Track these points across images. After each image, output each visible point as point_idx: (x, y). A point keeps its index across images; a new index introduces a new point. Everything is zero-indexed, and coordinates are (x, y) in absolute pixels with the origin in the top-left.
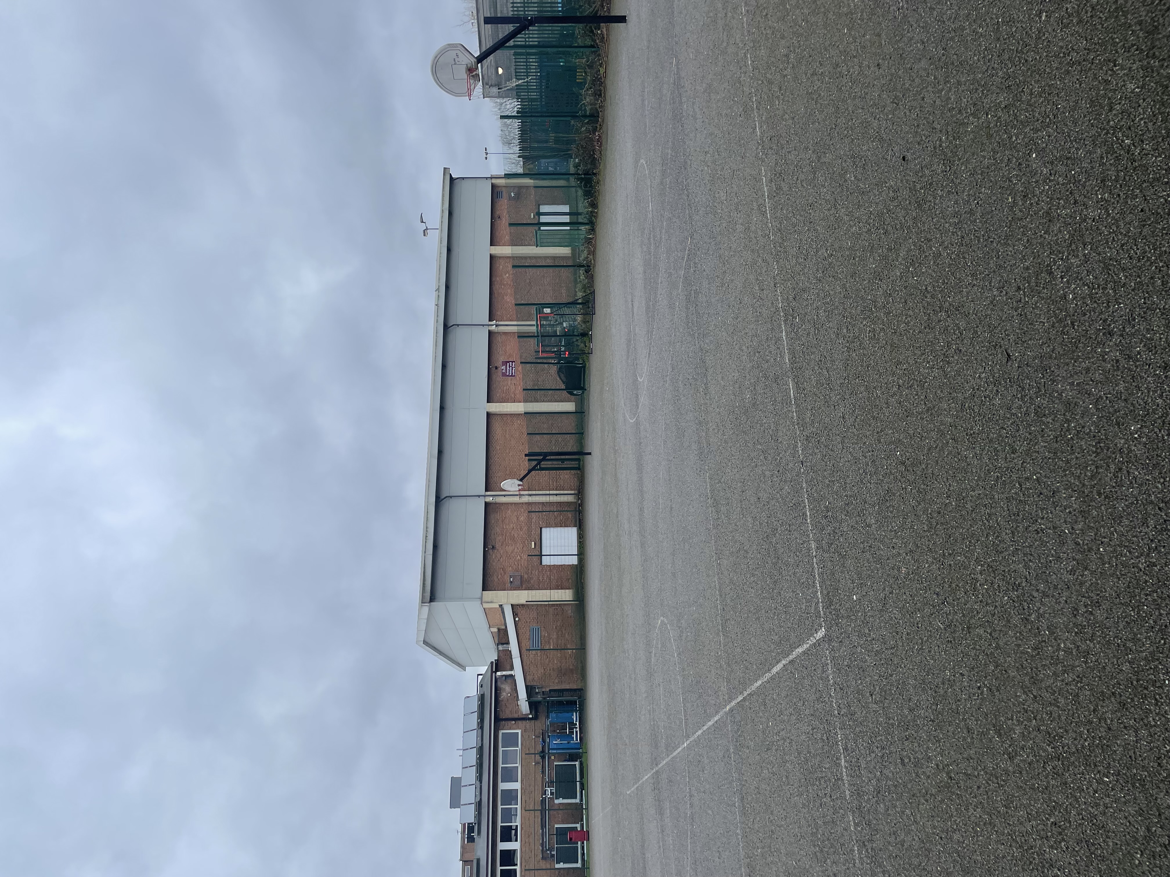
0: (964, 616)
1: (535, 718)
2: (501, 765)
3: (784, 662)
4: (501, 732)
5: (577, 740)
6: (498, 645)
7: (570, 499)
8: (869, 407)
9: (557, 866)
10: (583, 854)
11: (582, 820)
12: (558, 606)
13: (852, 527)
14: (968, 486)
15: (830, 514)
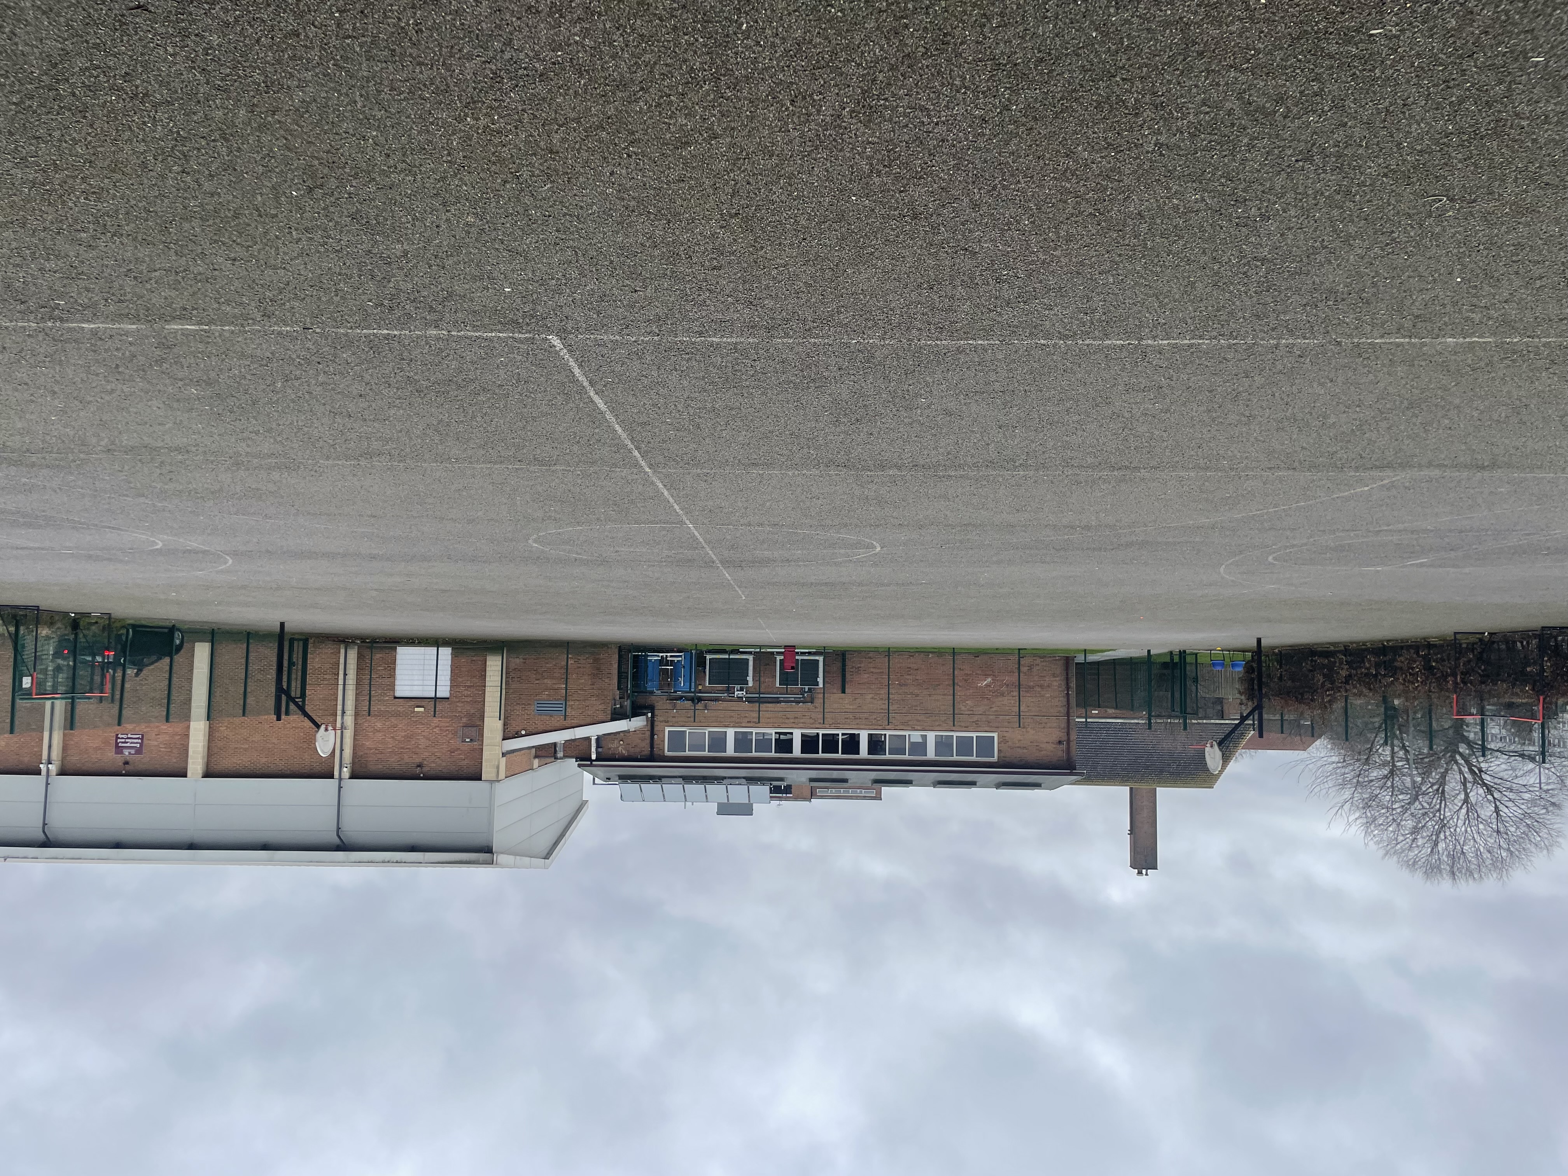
0: (535, 154)
1: (652, 708)
2: (706, 753)
3: (592, 394)
4: (667, 753)
5: (680, 656)
6: (556, 758)
7: (353, 654)
8: (218, 221)
9: (821, 685)
10: (809, 653)
11: (772, 653)
12: (509, 676)
13: (406, 276)
14: (349, 108)
15: (386, 302)
